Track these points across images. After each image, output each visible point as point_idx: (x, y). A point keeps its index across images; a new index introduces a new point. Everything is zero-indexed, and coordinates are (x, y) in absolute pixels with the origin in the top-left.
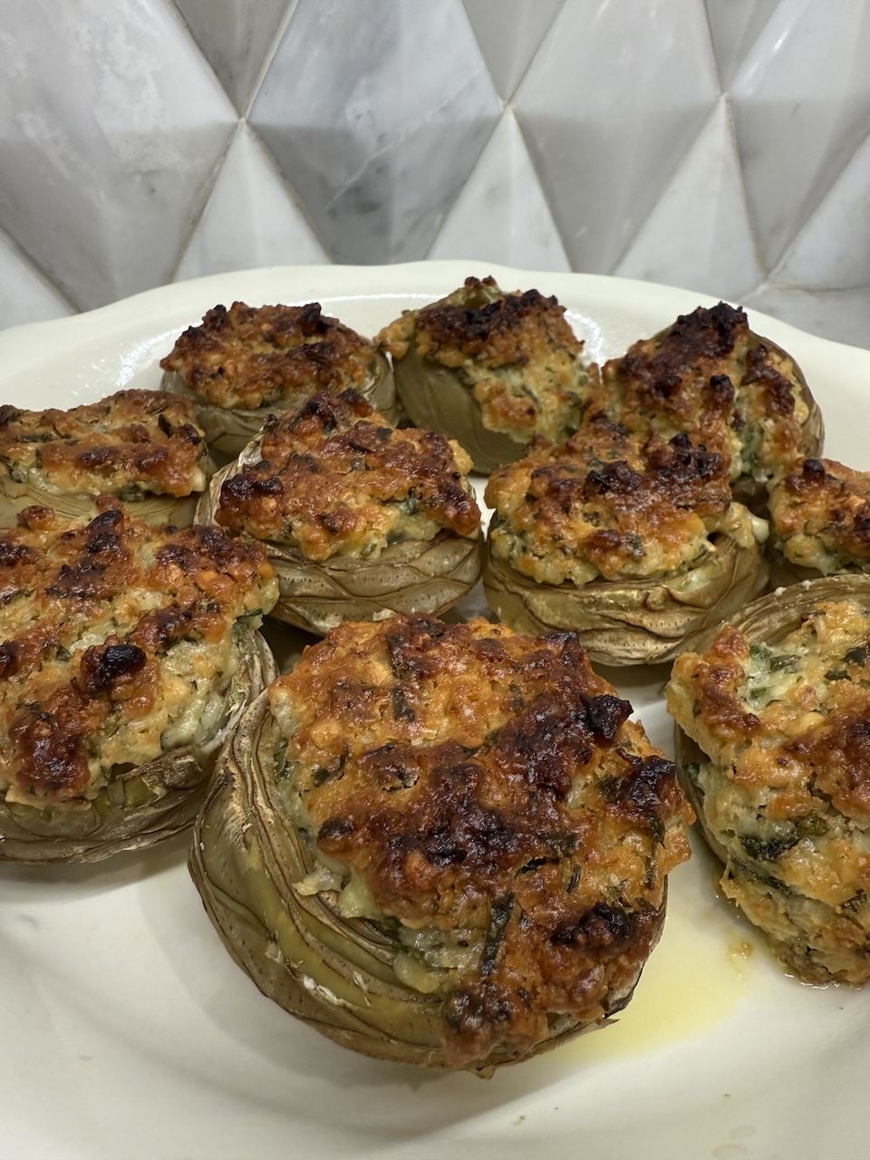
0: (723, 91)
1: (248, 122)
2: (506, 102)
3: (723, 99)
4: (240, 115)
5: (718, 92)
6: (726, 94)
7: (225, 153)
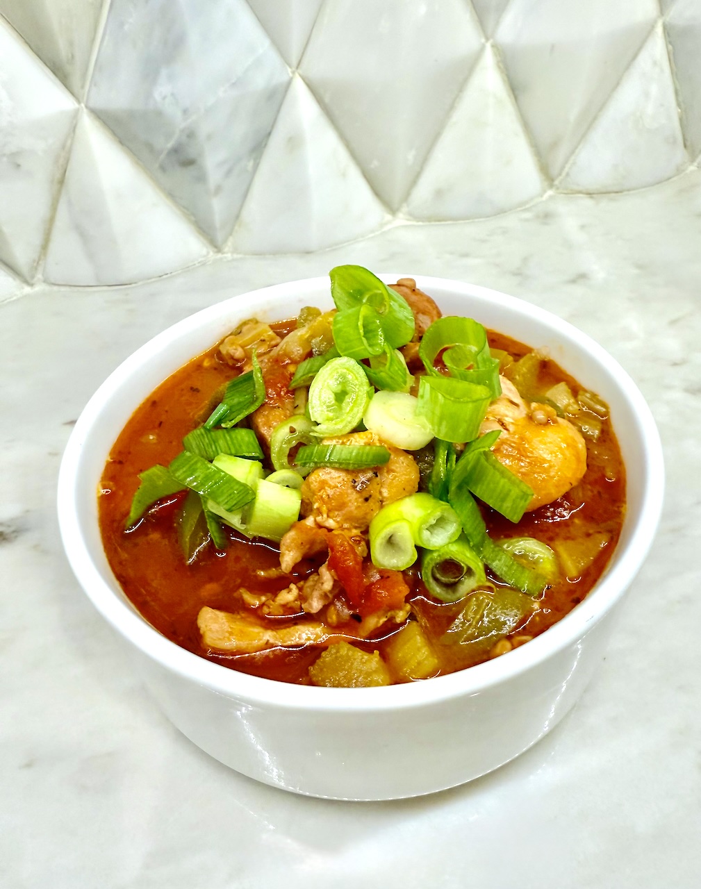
0: (487, 39)
1: (86, 107)
2: (294, 69)
3: (488, 45)
4: (79, 102)
5: (483, 40)
6: (491, 41)
7: (74, 131)
